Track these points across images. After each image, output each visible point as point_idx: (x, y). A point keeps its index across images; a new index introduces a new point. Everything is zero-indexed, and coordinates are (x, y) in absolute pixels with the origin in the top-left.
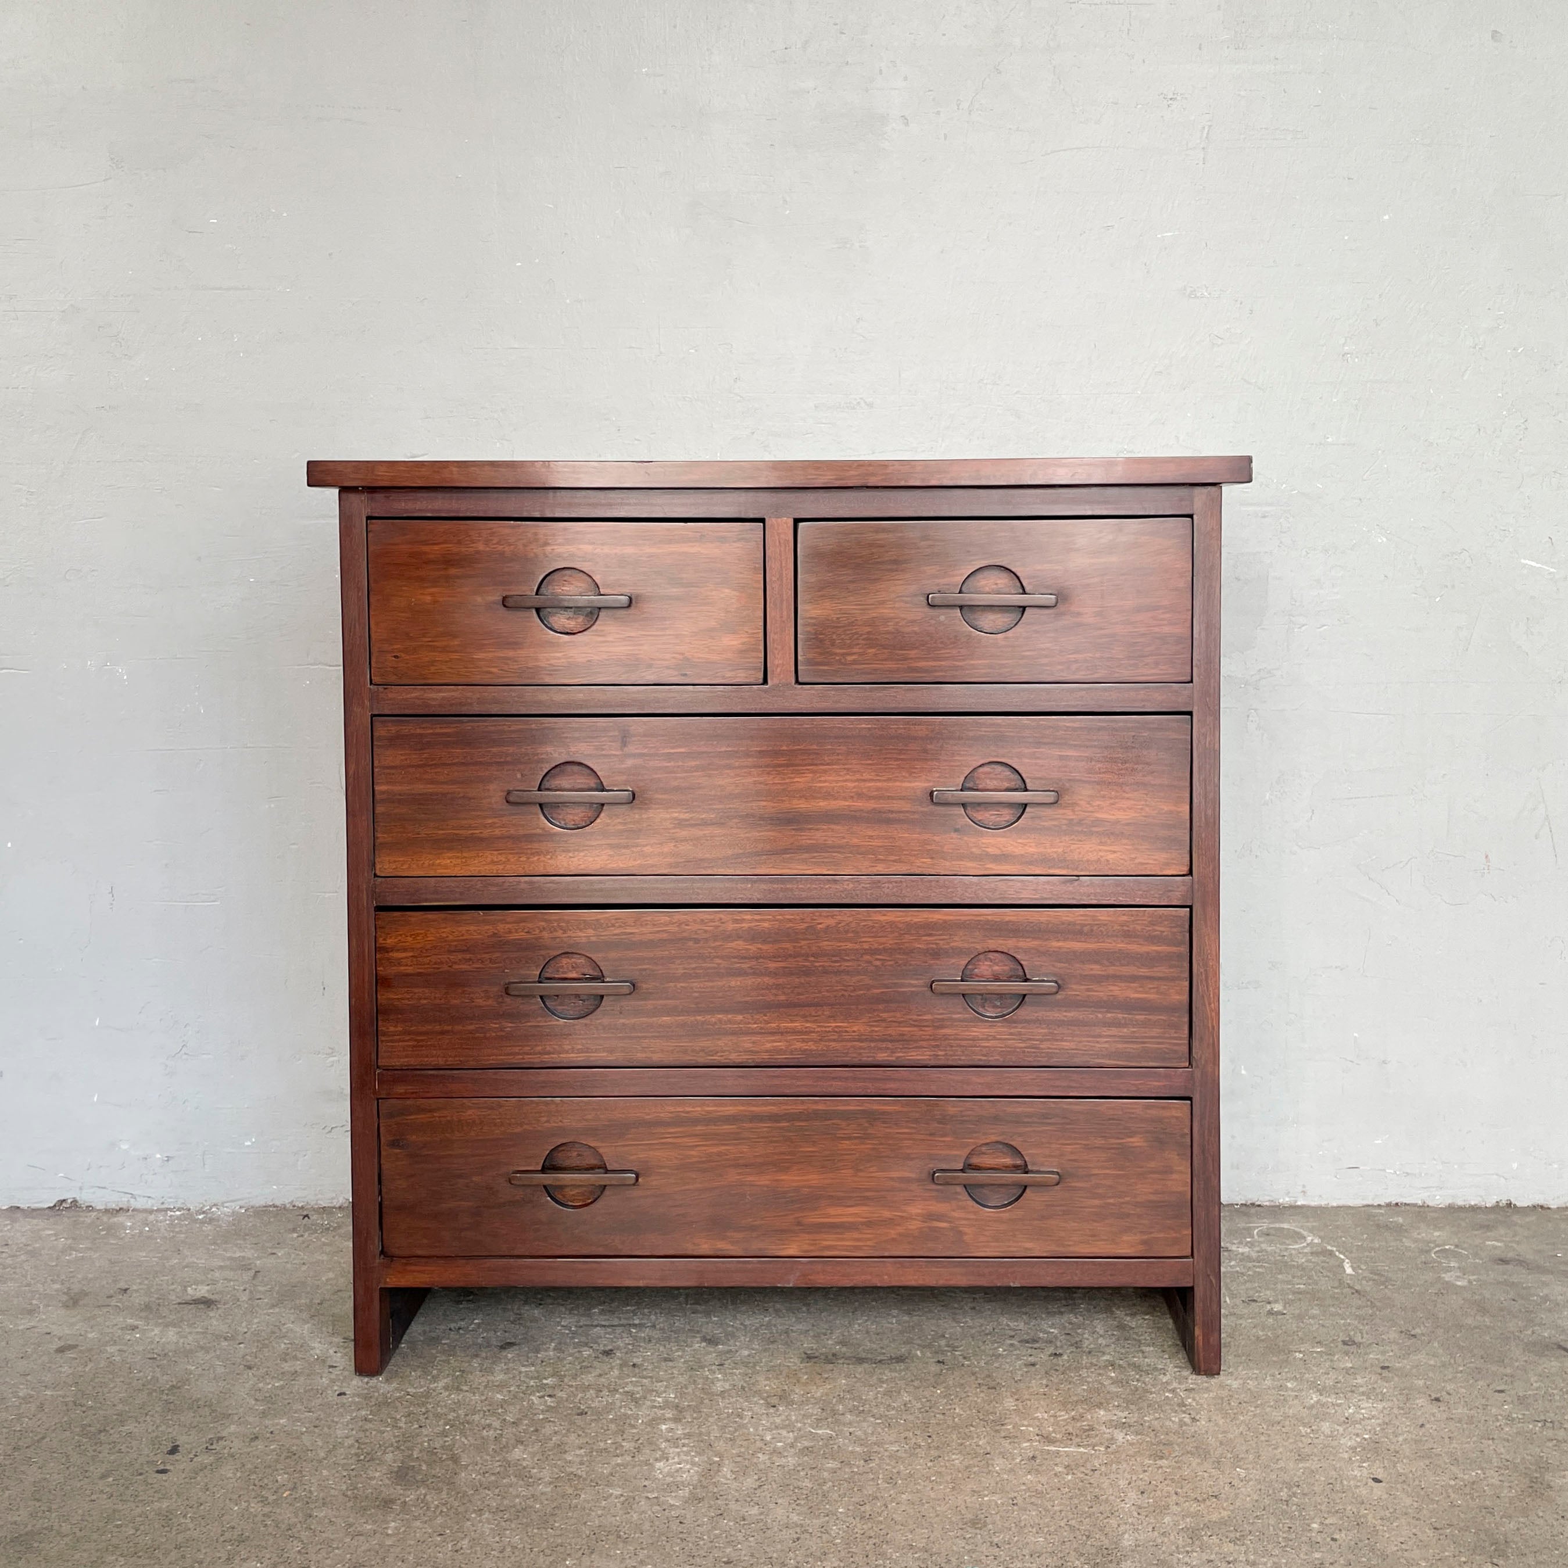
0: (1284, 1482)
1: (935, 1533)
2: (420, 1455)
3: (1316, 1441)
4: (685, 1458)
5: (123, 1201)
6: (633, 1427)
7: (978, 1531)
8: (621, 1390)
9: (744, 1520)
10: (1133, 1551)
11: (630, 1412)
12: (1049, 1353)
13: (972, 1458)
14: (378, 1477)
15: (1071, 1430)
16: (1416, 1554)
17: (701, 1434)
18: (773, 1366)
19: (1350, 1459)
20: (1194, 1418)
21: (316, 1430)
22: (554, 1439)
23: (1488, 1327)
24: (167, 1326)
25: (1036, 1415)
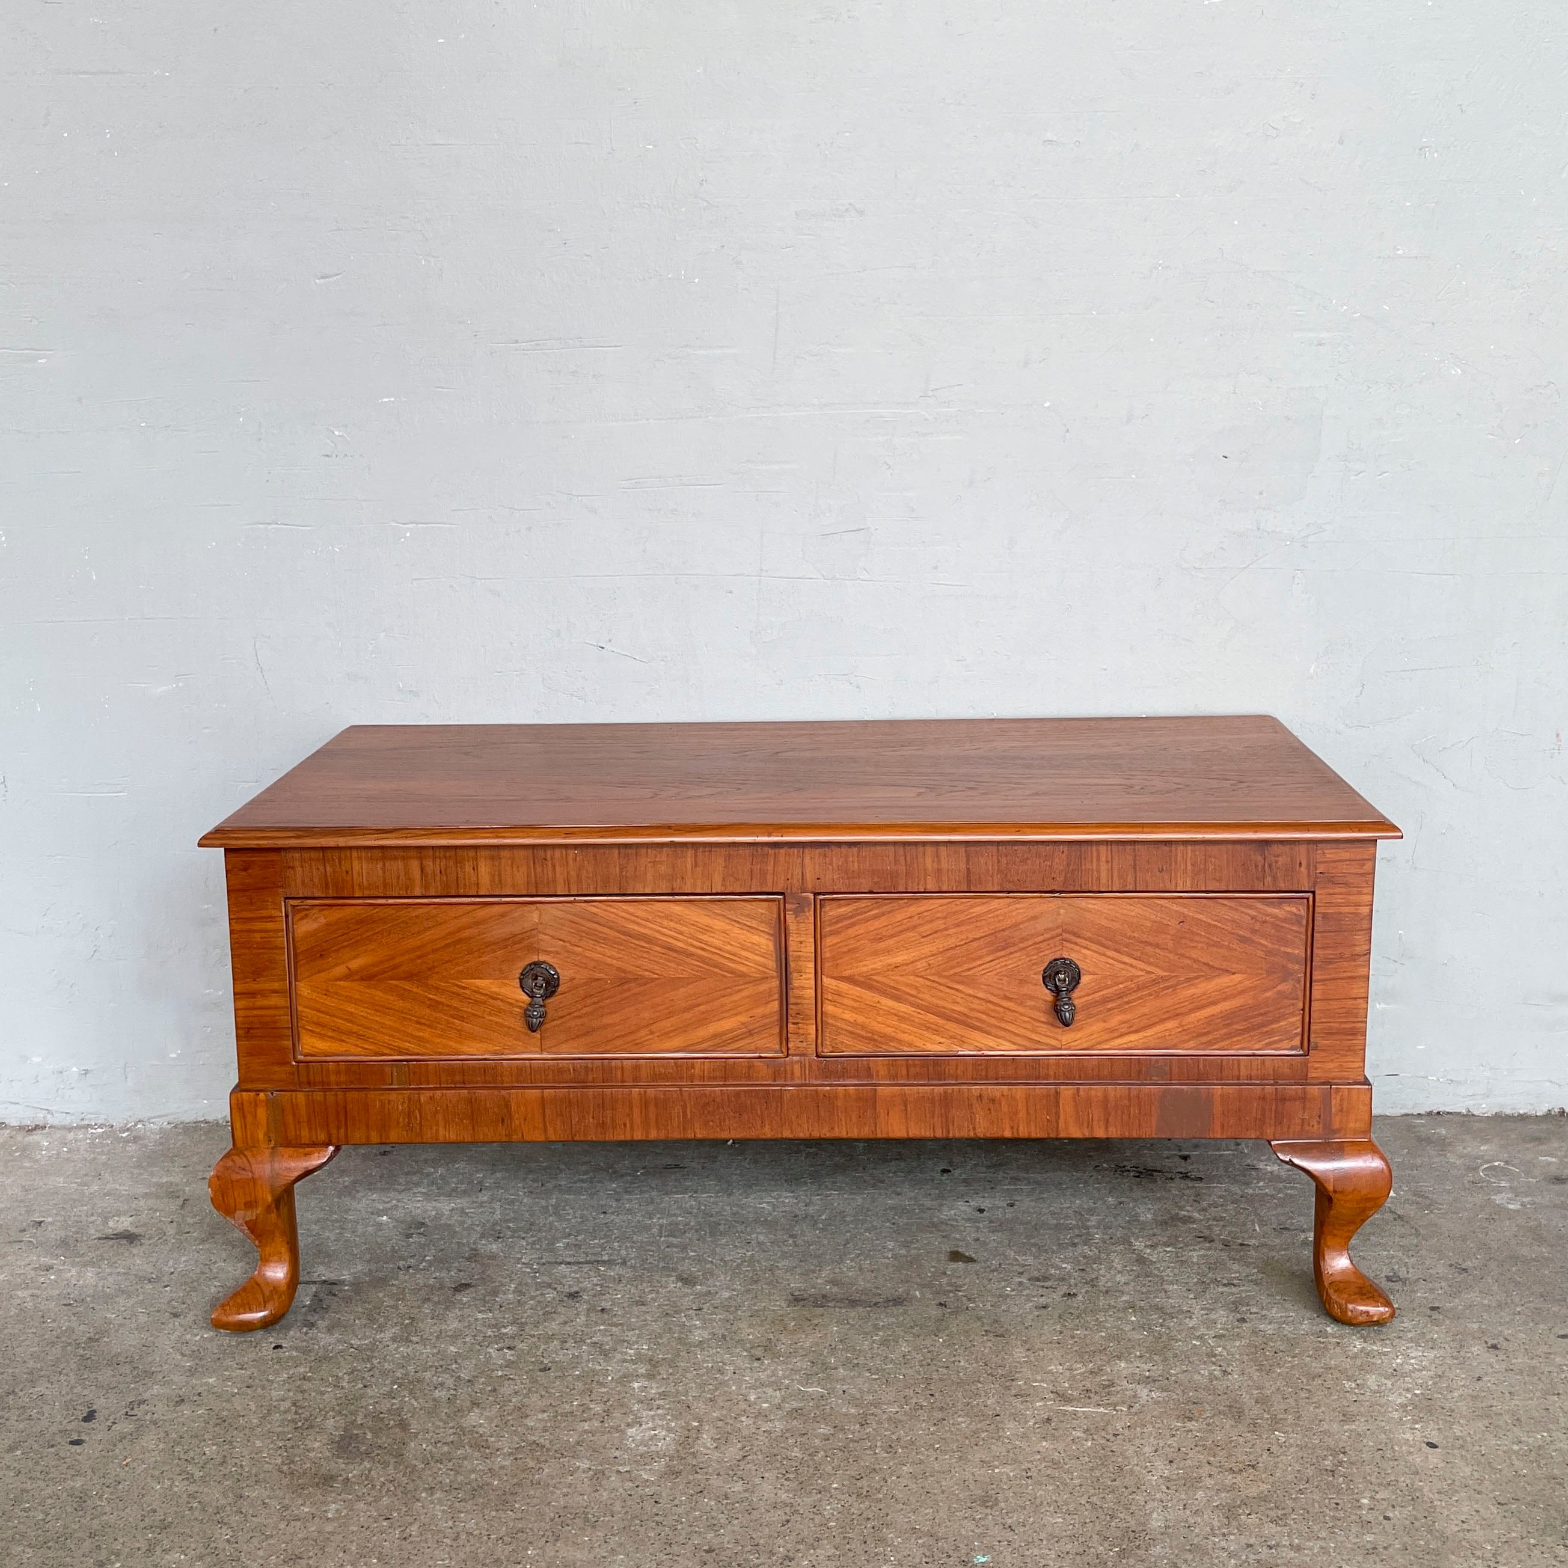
0: (1328, 1448)
1: (941, 1515)
2: (365, 1421)
3: (1361, 1397)
4: (660, 1423)
5: (40, 1118)
6: (602, 1384)
7: (988, 1511)
8: (588, 1341)
9: (727, 1498)
10: (1162, 1534)
11: (598, 1367)
12: (1062, 1293)
13: (980, 1422)
14: (317, 1446)
15: (1089, 1386)
16: (1479, 1535)
17: (678, 1392)
18: (757, 1311)
19: (1401, 1420)
20: (1225, 1371)
21: (249, 1391)
22: (514, 1400)
23: (1547, 1259)
24: (85, 1265)
25: (1050, 1368)
